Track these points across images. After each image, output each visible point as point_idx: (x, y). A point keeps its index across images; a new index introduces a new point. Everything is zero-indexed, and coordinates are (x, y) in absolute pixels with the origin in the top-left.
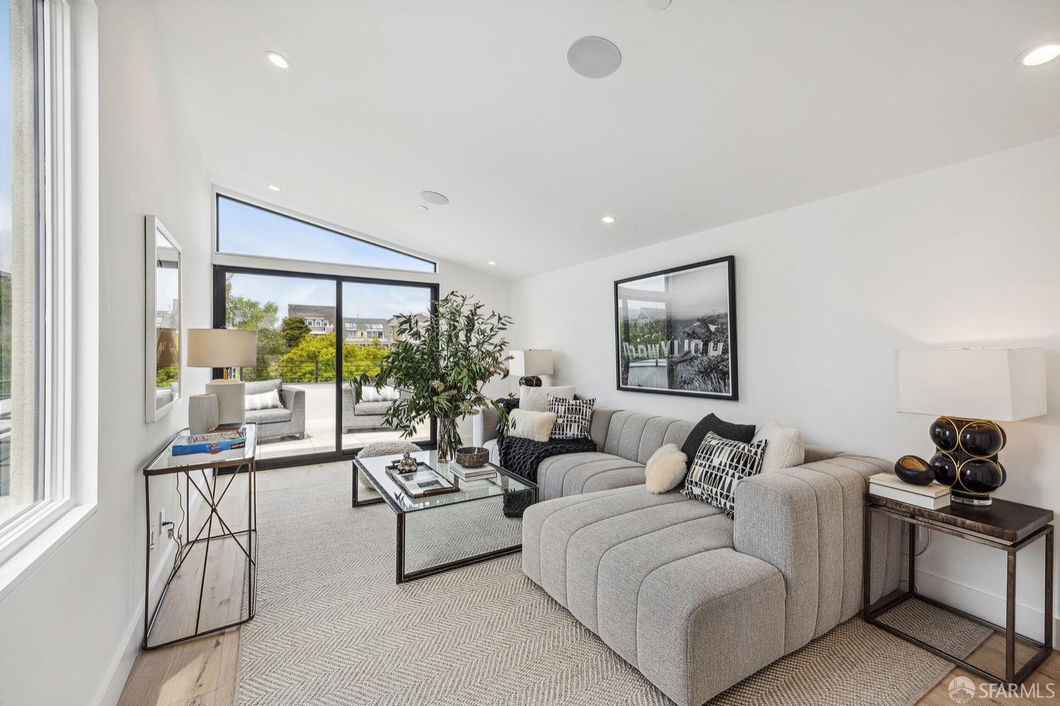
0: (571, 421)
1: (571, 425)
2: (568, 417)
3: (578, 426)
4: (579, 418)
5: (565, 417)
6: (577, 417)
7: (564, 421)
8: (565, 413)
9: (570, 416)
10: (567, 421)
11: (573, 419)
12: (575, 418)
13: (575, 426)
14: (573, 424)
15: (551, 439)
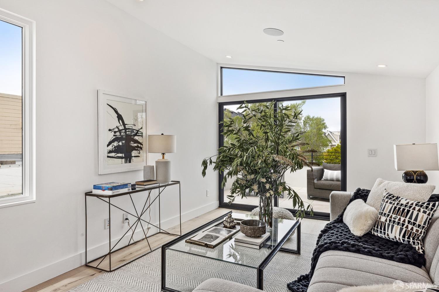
0: (394, 222)
1: (393, 226)
2: (391, 217)
3: (401, 230)
4: (404, 221)
5: (388, 215)
6: (402, 219)
7: (386, 221)
8: (390, 212)
9: (394, 216)
10: (390, 220)
11: (397, 220)
12: (400, 219)
13: (397, 228)
14: (395, 226)
15: (368, 236)
